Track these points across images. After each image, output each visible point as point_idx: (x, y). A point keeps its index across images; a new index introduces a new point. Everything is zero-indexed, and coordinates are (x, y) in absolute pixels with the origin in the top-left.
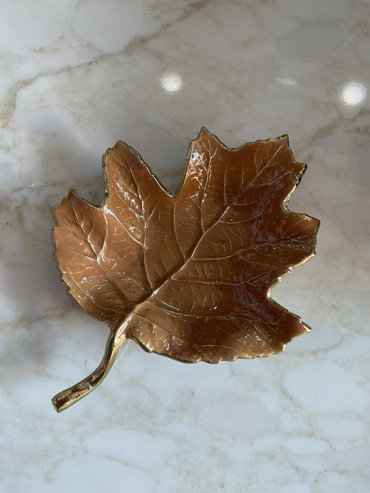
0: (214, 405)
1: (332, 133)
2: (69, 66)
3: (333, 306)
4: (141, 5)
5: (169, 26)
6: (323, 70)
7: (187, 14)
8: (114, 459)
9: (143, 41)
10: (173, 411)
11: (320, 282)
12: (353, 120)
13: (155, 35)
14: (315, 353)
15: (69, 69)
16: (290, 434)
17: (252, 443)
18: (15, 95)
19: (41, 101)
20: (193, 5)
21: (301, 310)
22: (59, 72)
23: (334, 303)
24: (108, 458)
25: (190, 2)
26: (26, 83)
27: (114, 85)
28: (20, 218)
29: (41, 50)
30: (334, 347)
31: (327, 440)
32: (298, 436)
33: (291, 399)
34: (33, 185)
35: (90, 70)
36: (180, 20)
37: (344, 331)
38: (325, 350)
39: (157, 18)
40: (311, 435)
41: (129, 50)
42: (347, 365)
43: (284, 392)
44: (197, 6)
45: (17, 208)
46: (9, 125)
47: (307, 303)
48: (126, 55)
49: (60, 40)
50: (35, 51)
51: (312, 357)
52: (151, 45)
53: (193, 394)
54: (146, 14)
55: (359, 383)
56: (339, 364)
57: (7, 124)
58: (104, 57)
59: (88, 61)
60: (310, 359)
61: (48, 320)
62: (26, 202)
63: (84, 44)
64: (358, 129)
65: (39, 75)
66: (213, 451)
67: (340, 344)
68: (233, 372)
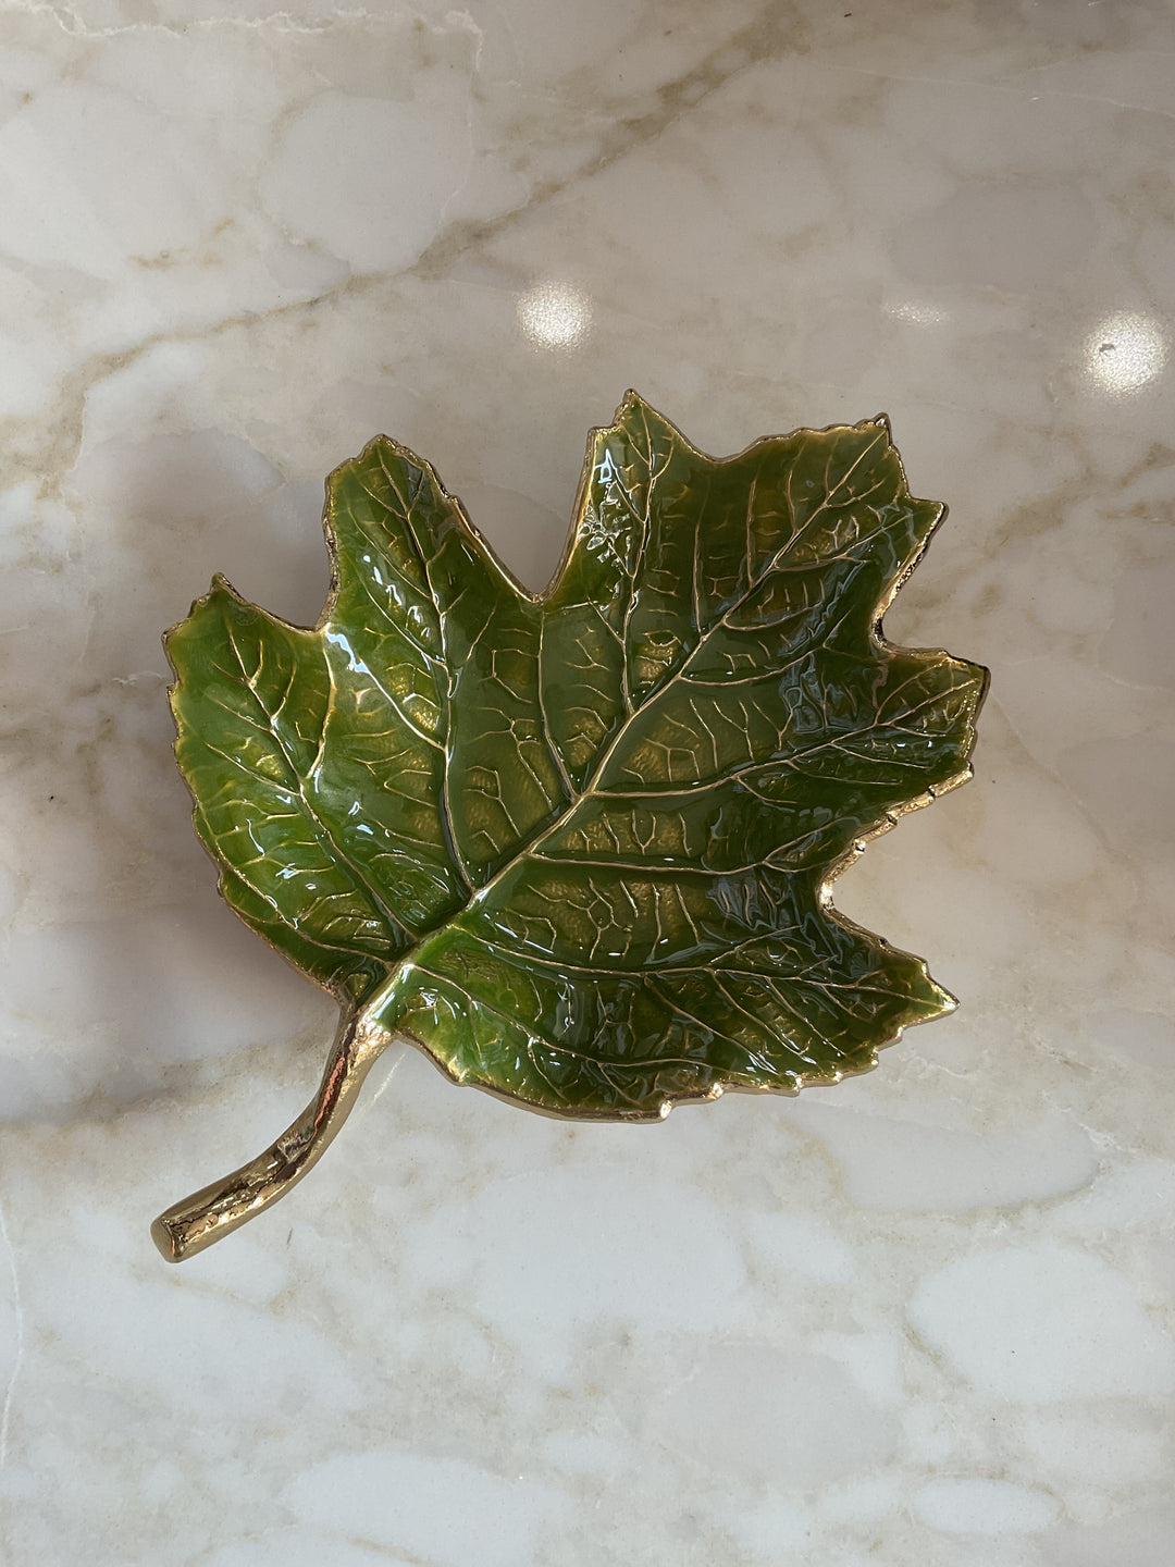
0: (691, 1378)
1: (1060, 521)
2: (247, 312)
3: (1066, 1062)
4: (470, 125)
5: (556, 188)
6: (1032, 326)
7: (611, 153)
8: (376, 1547)
9: (478, 236)
10: (565, 1394)
11: (1026, 988)
12: (1124, 482)
13: (515, 217)
14: (1010, 1211)
15: (250, 320)
16: (931, 1469)
17: (812, 1500)
18: (82, 400)
19: (161, 418)
20: (632, 124)
21: (967, 1077)
22: (218, 329)
23: (1070, 1054)
24: (358, 1542)
25: (623, 117)
26: (116, 362)
27: (386, 369)
28: (92, 784)
29: (163, 261)
30: (1070, 1194)
31: (1048, 1491)
32: (956, 1477)
33: (937, 1358)
34: (133, 677)
35: (312, 325)
36: (592, 169)
37: (1100, 1140)
38: (1043, 1204)
39: (521, 164)
40: (998, 1474)
41: (432, 262)
42: (1111, 1252)
43: (914, 1337)
44: (642, 128)
45: (81, 749)
46: (62, 492)
47: (986, 1052)
48: (424, 278)
49: (219, 229)
50: (144, 263)
51: (1003, 1224)
52: (500, 247)
53: (625, 1341)
54: (485, 153)
55: (1149, 1307)
56: (1085, 1247)
57: (54, 487)
58: (356, 284)
59: (307, 294)
60: (996, 1231)
61: (174, 1102)
62: (109, 731)
63: (296, 242)
64: (1140, 510)
65: (157, 338)
66: (690, 1524)
67: (1088, 1183)
68: (752, 1272)
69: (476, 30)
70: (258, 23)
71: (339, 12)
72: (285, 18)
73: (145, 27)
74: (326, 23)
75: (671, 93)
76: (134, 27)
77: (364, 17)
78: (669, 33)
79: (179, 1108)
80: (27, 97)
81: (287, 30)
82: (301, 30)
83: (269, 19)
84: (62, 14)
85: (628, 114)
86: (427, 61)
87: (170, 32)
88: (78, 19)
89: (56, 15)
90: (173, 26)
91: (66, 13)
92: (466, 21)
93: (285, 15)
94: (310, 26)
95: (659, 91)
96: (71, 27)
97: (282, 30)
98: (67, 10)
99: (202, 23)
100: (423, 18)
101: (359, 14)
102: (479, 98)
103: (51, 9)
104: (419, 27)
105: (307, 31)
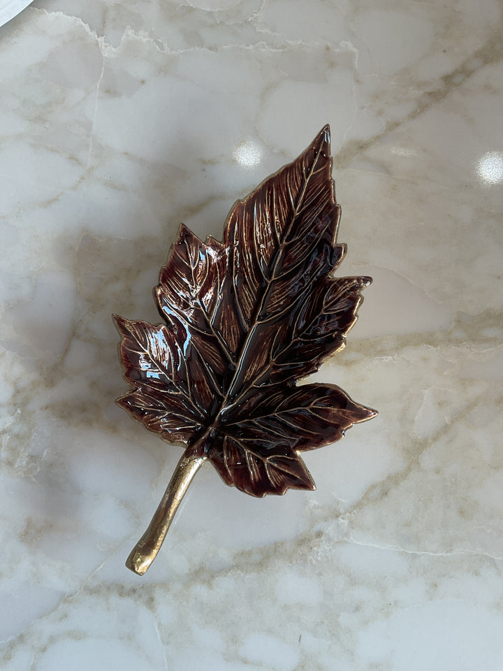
69: (355, 50)
70: (251, 47)
71: (289, 42)
72: (264, 44)
73: (197, 49)
74: (283, 47)
75: (448, 79)
76: (192, 49)
77: (301, 44)
78: (445, 51)
79: (242, 575)
80: (143, 82)
81: (265, 50)
82: (271, 50)
83: (256, 45)
84: (157, 43)
85: (429, 89)
86: (332, 65)
87: (209, 51)
88: (165, 45)
89: (154, 43)
90: (211, 49)
91: (159, 42)
92: (350, 46)
93: (264, 43)
94: (277, 49)
95: (442, 78)
96: (162, 49)
97: (263, 50)
98: (160, 41)
99: (224, 47)
100: (329, 45)
101: (299, 43)
102: (357, 81)
103: (152, 40)
104: (328, 49)
105: (275, 50)
